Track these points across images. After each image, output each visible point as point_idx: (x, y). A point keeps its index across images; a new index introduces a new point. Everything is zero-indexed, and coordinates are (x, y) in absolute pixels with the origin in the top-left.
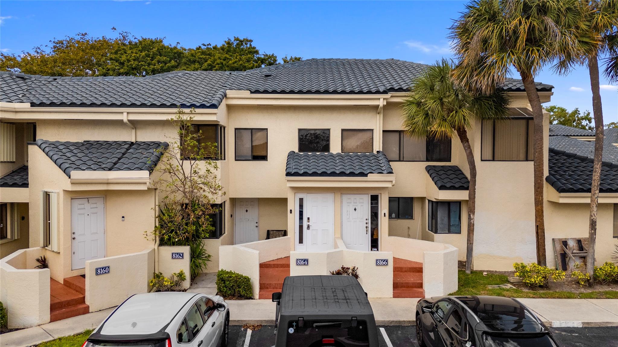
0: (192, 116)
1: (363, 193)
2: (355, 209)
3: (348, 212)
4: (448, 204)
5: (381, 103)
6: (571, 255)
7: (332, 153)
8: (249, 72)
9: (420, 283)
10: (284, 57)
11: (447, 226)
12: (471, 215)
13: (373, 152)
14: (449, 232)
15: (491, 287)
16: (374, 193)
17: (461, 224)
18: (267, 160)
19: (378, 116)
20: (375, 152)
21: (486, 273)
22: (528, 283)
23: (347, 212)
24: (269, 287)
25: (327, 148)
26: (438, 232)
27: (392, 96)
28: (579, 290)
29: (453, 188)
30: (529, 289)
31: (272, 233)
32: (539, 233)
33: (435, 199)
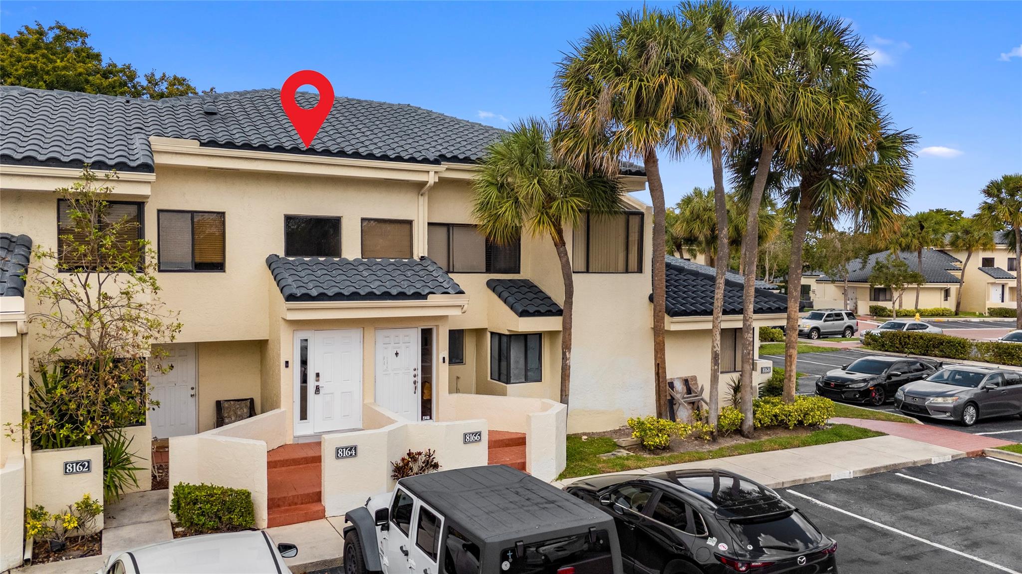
0: (109, 185)
1: (410, 326)
2: (397, 354)
3: (386, 360)
4: (525, 337)
5: (432, 179)
6: (682, 401)
7: (346, 260)
8: (167, 102)
9: (521, 463)
10: (149, 72)
11: (524, 371)
12: (567, 354)
13: (413, 258)
14: (527, 380)
15: (605, 456)
16: (427, 326)
17: (541, 366)
18: (224, 272)
19: (421, 199)
20: (416, 257)
21: (586, 437)
22: (650, 445)
23: (384, 359)
24: (281, 503)
25: (335, 250)
26: (512, 381)
27: (447, 169)
28: (704, 447)
29: (538, 313)
30: (649, 454)
31: (226, 405)
32: (660, 375)
33: (509, 331)
